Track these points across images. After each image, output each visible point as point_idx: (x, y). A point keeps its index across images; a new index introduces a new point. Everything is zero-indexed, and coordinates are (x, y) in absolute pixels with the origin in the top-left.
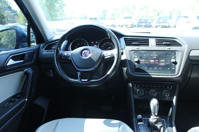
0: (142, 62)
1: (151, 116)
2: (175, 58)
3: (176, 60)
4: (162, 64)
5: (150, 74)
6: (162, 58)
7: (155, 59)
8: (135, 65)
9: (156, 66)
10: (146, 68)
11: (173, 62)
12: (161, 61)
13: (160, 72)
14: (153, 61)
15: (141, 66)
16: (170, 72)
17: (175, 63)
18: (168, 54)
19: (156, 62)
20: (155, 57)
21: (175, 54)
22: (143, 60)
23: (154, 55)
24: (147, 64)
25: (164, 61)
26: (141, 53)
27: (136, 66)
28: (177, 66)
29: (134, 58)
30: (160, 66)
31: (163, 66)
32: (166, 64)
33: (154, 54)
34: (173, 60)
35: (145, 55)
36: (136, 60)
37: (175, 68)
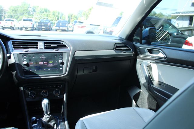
0: (31, 64)
1: (44, 116)
2: (62, 59)
3: (63, 61)
4: (51, 65)
5: (40, 75)
6: (51, 60)
7: (44, 61)
8: (24, 68)
9: (45, 68)
10: (36, 70)
11: (60, 63)
12: (50, 62)
13: (49, 73)
14: (42, 63)
15: (30, 69)
16: (58, 72)
17: (63, 63)
18: (56, 56)
19: (45, 64)
20: (44, 59)
21: (62, 55)
22: (33, 63)
23: (42, 57)
24: (36, 66)
25: (52, 62)
26: (30, 56)
28: (65, 66)
29: (23, 61)
30: (48, 68)
31: (51, 67)
32: (54, 65)
33: (43, 56)
34: (60, 61)
35: (34, 58)
36: (25, 63)
37: (63, 68)
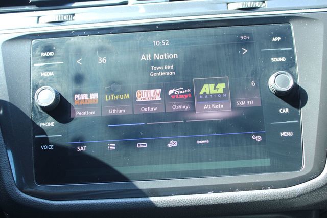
0: (85, 106)
2: (289, 65)
3: (295, 78)
4: (214, 111)
5: (142, 185)
6: (213, 72)
7: (165, 84)
8: (42, 131)
9: (175, 129)
10: (112, 147)
11: (279, 94)
12: (208, 89)
13: (204, 166)
14: (154, 95)
16: (267, 162)
17: (296, 97)
18: (246, 44)
19: (175, 99)
20: (166, 71)
21: (287, 39)
22: (94, 96)
23: (157, 57)
24: (115, 120)
25: (221, 87)
26: (79, 53)
27: (46, 141)
28: (310, 115)
29: (36, 87)
30: (198, 127)
32: (234, 107)
33: (160, 50)
34: (278, 82)
35: (103, 60)
36: (46, 98)
37: (297, 129)
